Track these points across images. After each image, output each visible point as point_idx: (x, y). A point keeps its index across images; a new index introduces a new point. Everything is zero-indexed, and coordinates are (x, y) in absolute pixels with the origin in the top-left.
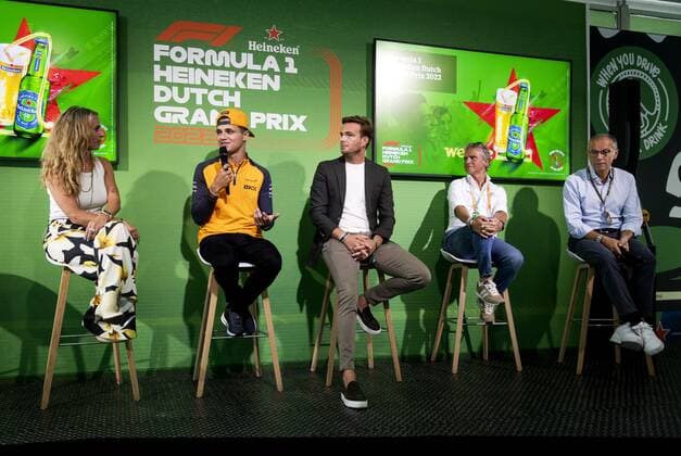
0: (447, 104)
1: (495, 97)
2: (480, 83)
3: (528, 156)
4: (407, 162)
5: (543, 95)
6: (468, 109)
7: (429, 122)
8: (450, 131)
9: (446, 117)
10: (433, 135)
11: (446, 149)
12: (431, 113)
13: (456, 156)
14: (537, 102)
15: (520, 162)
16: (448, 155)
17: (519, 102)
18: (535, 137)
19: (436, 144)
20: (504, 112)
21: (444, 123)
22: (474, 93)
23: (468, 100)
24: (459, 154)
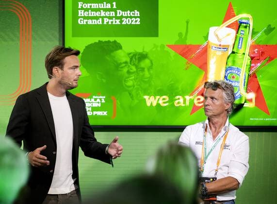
0: (147, 50)
1: (206, 38)
2: (187, 23)
3: (251, 100)
4: (99, 113)
5: (269, 30)
6: (173, 53)
7: (125, 70)
8: (151, 77)
9: (145, 63)
10: (130, 83)
11: (146, 97)
12: (128, 60)
13: (158, 105)
14: (261, 38)
15: (240, 107)
16: (148, 104)
17: (238, 40)
18: (260, 77)
19: (134, 93)
20: (219, 53)
21: (143, 69)
22: (180, 34)
23: (172, 43)
24: (161, 102)
